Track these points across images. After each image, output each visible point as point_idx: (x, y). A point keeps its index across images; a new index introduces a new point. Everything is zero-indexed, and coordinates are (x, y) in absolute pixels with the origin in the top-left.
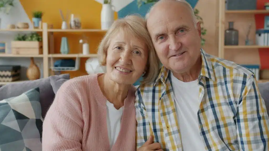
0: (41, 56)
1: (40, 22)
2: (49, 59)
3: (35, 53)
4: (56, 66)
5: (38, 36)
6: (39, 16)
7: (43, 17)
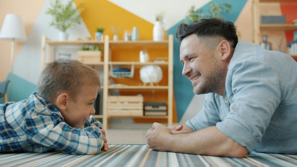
0: (101, 63)
1: (102, 37)
2: (109, 66)
3: (97, 61)
4: (115, 71)
5: (100, 47)
6: (101, 31)
7: (105, 32)
